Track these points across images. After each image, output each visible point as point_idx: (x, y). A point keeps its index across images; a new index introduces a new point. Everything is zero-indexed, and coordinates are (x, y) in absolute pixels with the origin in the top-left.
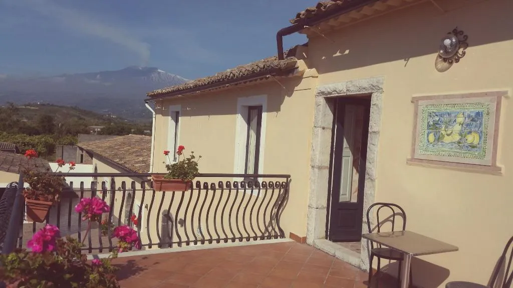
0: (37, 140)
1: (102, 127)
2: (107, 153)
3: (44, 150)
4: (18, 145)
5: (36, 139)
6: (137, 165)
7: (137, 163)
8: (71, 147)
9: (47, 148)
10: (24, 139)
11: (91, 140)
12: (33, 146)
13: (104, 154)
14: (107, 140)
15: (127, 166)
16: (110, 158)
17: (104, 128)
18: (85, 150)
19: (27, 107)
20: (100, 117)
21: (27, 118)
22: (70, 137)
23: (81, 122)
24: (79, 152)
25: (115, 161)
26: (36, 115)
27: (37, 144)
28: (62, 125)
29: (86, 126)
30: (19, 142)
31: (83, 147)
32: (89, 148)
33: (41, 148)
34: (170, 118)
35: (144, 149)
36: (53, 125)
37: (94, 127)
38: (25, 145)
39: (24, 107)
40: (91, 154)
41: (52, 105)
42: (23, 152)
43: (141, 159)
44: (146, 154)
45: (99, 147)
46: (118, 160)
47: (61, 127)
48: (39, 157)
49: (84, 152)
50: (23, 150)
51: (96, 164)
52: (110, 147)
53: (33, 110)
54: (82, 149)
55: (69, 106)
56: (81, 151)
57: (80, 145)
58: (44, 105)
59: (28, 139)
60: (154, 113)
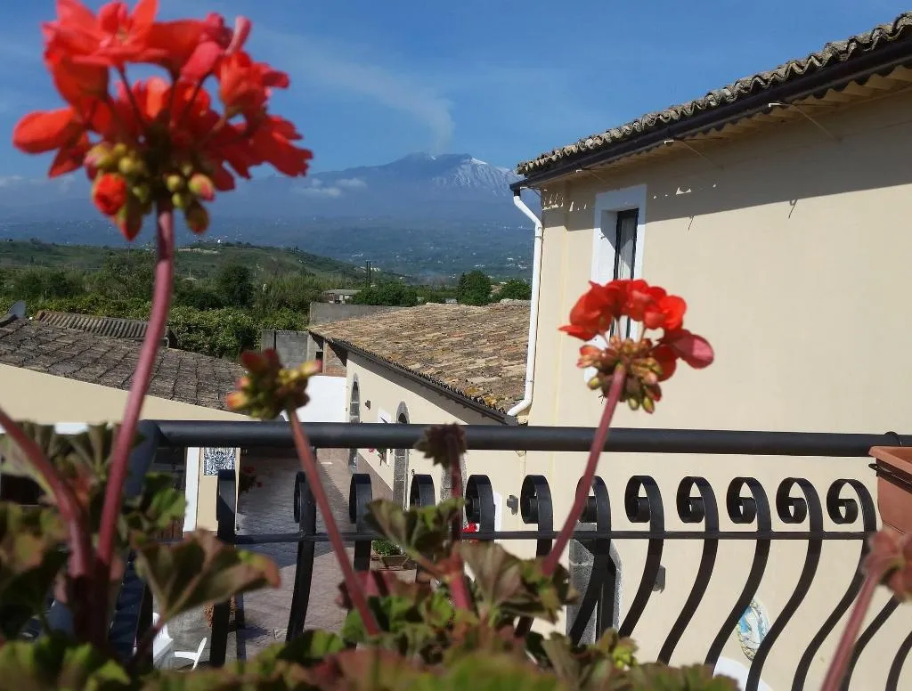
0: (216, 320)
1: (355, 292)
2: (384, 347)
3: (232, 342)
4: (175, 330)
5: (213, 316)
6: (478, 380)
7: (474, 373)
8: (293, 333)
9: (238, 338)
10: (189, 317)
11: (338, 318)
12: (208, 332)
13: (376, 350)
14: (376, 317)
15: (447, 382)
16: (397, 359)
17: (358, 293)
18: (327, 341)
19: (195, 249)
20: (347, 271)
21: (195, 273)
22: (287, 313)
23: (308, 279)
24: (312, 346)
25: (412, 367)
26: (213, 266)
27: (216, 329)
28: (269, 288)
29: (321, 291)
30: (177, 324)
31: (322, 334)
32: (337, 337)
33: (225, 338)
34: (597, 232)
35: (479, 337)
36: (251, 288)
37: (337, 291)
38: (190, 331)
39: (189, 250)
40: (343, 351)
41: (248, 246)
42: (188, 346)
43: (481, 363)
44: (490, 350)
45: (362, 334)
46: (418, 366)
47: (267, 292)
48: (220, 357)
49: (326, 345)
50: (186, 343)
51: (355, 377)
52: (388, 333)
53: (208, 255)
54: (319, 339)
55: (282, 247)
56: (316, 345)
57: (314, 329)
58: (228, 245)
59: (197, 316)
60: (538, 224)
